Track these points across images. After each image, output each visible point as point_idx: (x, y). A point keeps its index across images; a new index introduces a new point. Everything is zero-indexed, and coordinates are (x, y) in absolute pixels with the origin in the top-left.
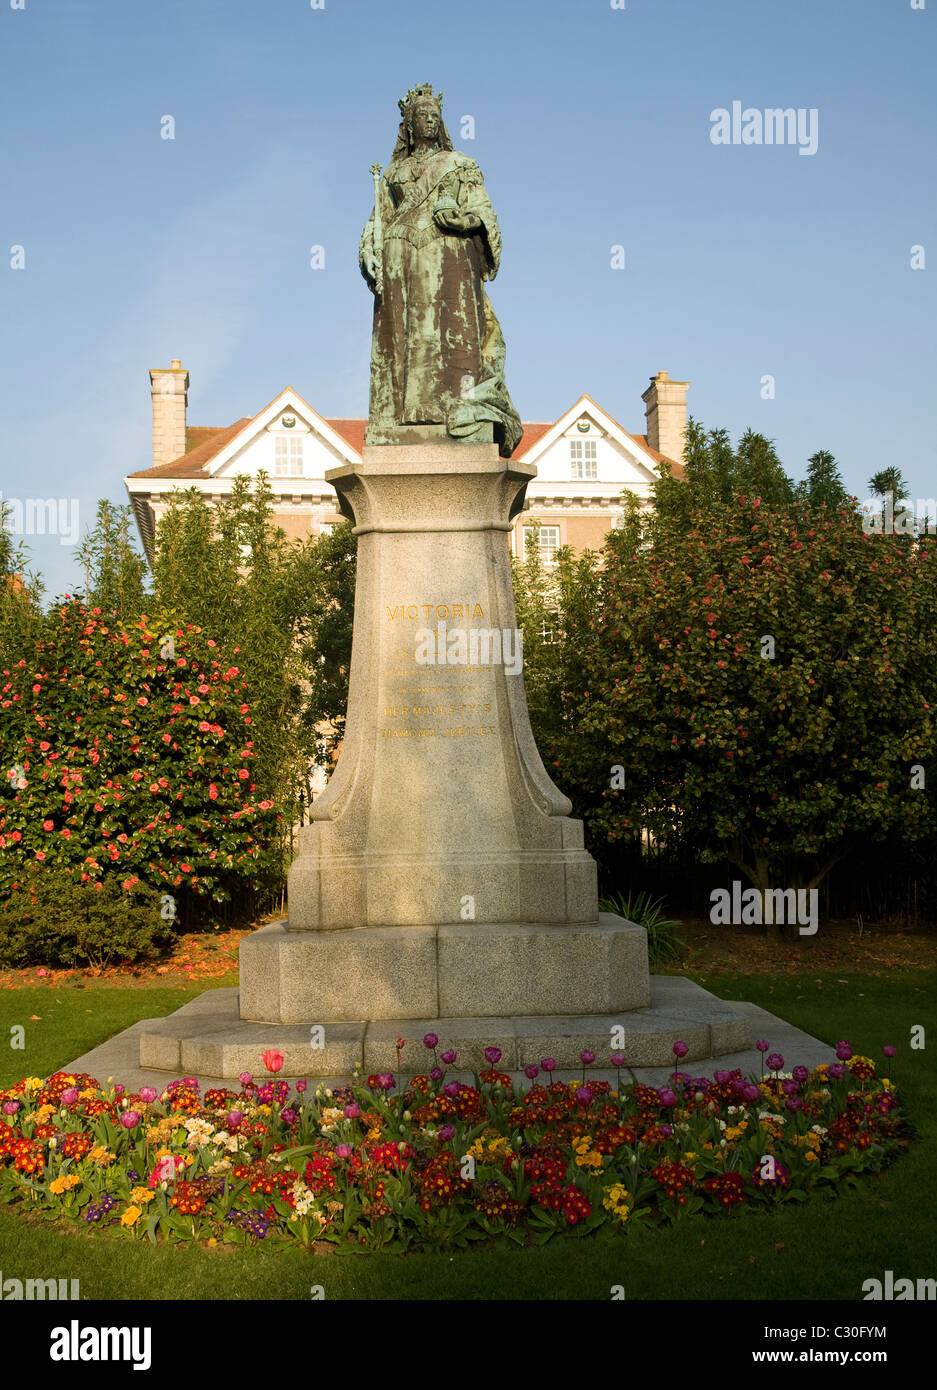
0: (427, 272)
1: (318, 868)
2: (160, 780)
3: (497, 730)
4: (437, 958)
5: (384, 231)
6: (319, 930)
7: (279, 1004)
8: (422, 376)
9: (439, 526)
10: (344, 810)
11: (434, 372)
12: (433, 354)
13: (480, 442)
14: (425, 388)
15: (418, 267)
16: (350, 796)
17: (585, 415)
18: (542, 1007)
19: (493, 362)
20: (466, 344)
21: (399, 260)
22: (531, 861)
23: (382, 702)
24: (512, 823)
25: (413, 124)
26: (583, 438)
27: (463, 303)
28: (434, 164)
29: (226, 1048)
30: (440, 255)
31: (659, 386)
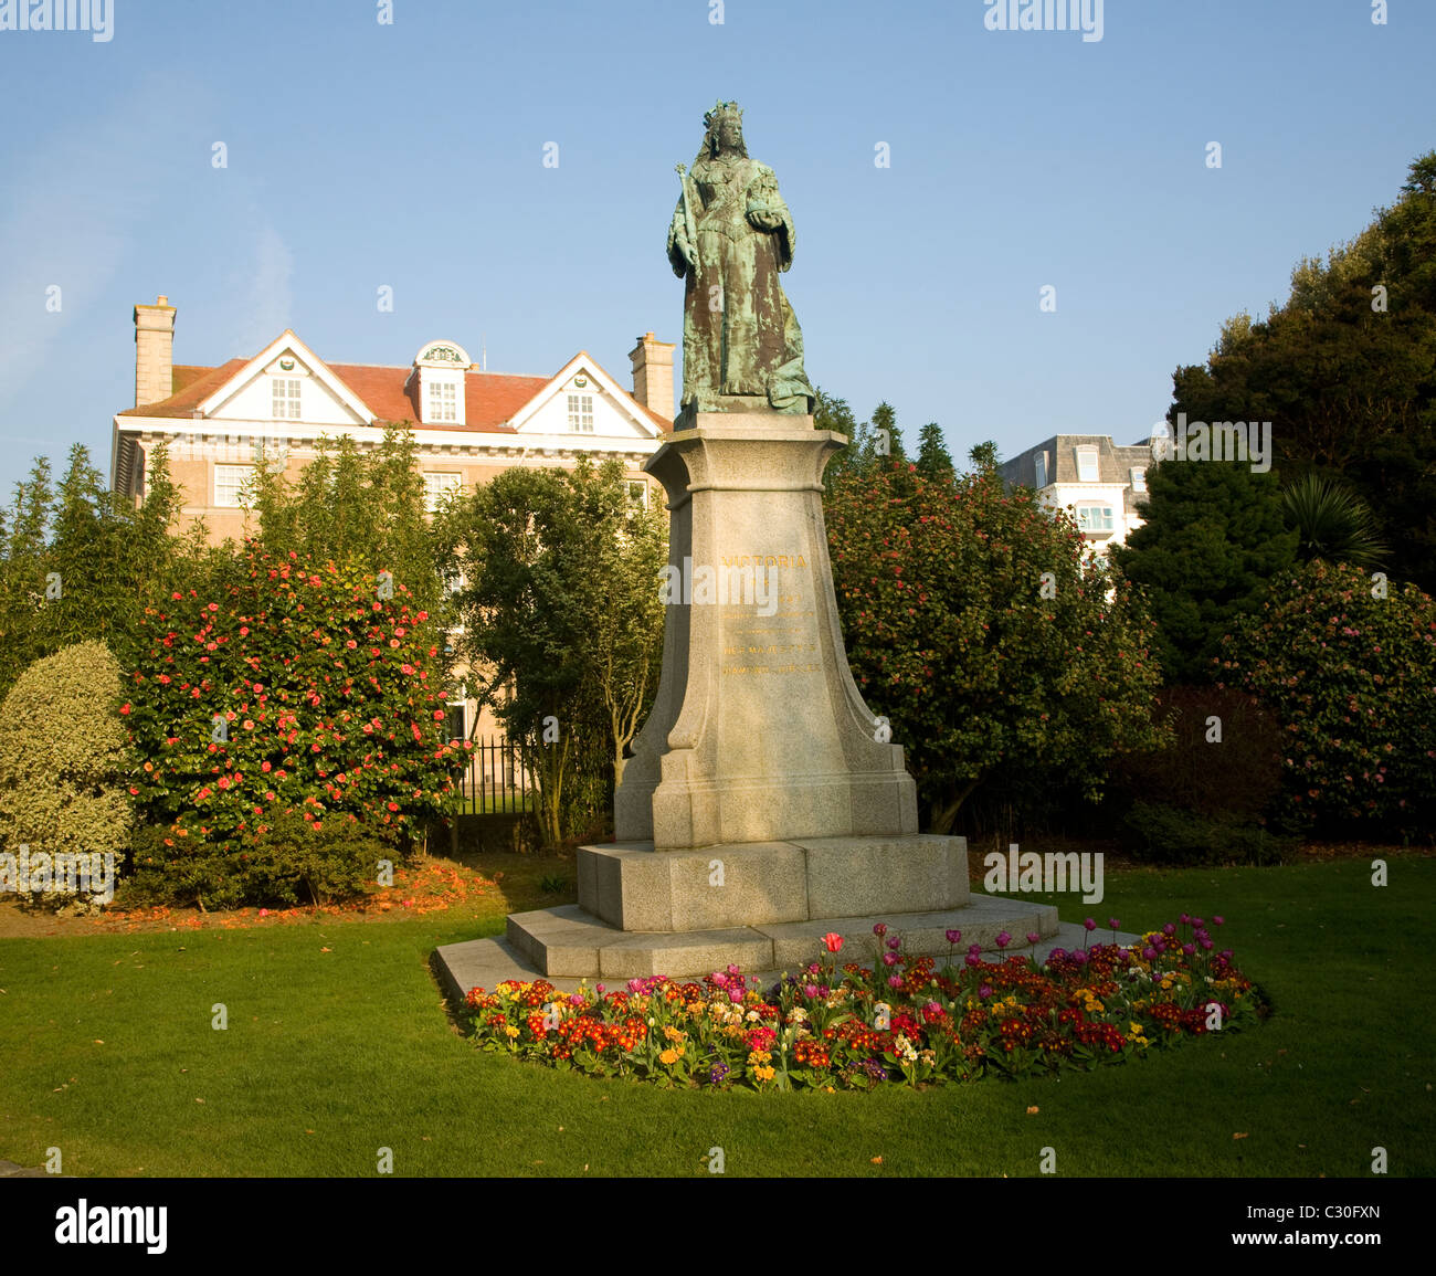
0: (744, 263)
1: (687, 792)
2: (373, 721)
3: (822, 667)
4: (806, 867)
5: (697, 225)
6: (691, 848)
7: (670, 915)
8: (743, 353)
9: (766, 487)
10: (700, 739)
11: (753, 350)
12: (751, 334)
13: (796, 413)
14: (747, 363)
15: (735, 258)
16: (704, 727)
17: (583, 371)
18: (894, 907)
19: (794, 343)
20: (774, 326)
21: (715, 250)
22: (862, 782)
23: (722, 642)
24: (840, 749)
25: (720, 134)
26: (580, 393)
27: (771, 291)
28: (743, 170)
29: (655, 952)
30: (753, 249)
31: (647, 346)
